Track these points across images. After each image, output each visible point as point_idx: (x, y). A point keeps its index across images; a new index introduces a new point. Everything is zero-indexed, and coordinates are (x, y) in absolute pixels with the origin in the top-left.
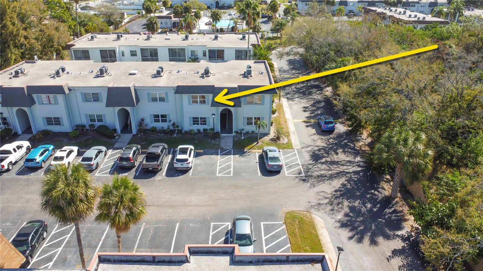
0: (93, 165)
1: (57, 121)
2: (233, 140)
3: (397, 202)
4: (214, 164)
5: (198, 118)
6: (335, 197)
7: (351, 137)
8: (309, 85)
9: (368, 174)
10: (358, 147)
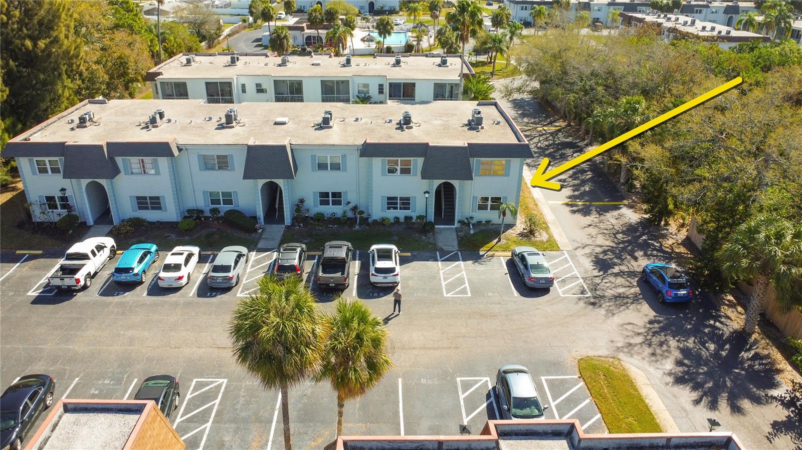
0: (232, 278)
1: (155, 203)
2: (457, 235)
3: (756, 342)
4: (435, 277)
5: (395, 198)
6: (652, 332)
7: (650, 230)
8: (557, 142)
9: (697, 293)
10: (667, 247)
